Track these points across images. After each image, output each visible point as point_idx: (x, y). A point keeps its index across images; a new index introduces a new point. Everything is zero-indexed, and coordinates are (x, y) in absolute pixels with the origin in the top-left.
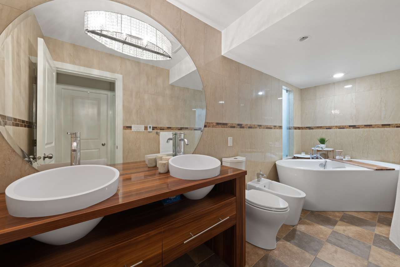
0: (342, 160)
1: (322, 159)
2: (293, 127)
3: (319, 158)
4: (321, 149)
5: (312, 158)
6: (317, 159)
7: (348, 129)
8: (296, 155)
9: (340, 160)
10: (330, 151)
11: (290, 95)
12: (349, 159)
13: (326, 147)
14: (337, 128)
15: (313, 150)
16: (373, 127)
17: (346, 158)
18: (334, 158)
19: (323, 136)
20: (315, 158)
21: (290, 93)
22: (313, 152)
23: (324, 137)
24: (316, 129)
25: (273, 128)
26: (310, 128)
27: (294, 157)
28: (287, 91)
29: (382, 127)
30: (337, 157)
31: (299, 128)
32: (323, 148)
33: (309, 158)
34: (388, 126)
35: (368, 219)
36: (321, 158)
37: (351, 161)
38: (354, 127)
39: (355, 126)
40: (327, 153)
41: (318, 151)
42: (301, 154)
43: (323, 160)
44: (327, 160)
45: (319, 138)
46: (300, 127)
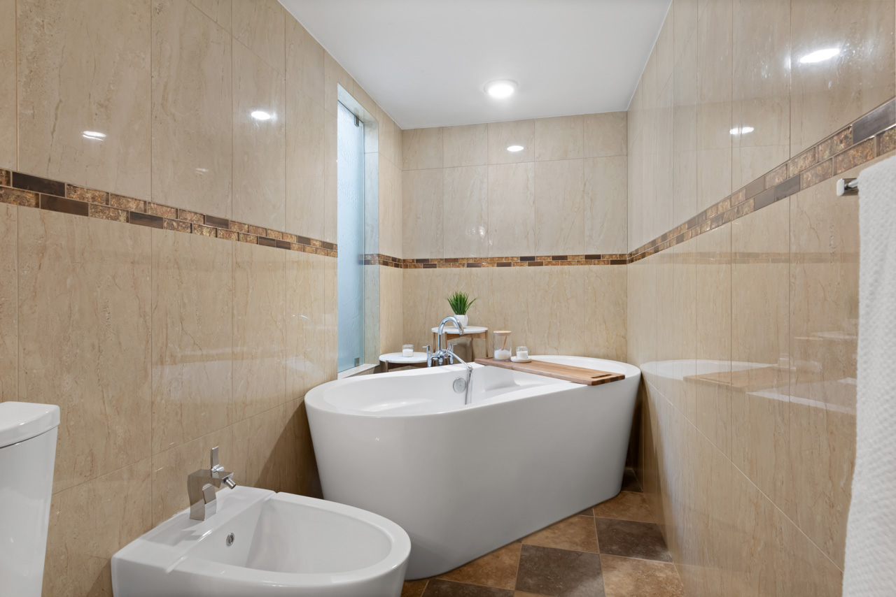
0: (509, 360)
1: (459, 362)
2: (379, 255)
3: (451, 359)
4: (456, 331)
5: (434, 364)
6: (447, 364)
7: (518, 268)
8: (386, 358)
9: (504, 361)
10: (478, 335)
11: (368, 139)
12: (524, 355)
13: (469, 324)
14: (493, 266)
15: (434, 333)
16: (570, 264)
17: (518, 353)
18: (488, 358)
19: (462, 290)
20: (441, 361)
21: (367, 130)
22: (434, 342)
23: (463, 293)
24: (443, 266)
25: (296, 246)
26: (426, 263)
27: (382, 363)
28: (358, 120)
29: (586, 263)
30: (498, 354)
31: (396, 263)
32: (464, 325)
33: (423, 365)
34: (596, 261)
35: (579, 549)
36: (456, 362)
37: (529, 362)
38: (531, 261)
39: (532, 258)
40: (471, 342)
41: (449, 336)
42: (401, 351)
43: (461, 368)
44: (473, 365)
45: (451, 296)
46: (399, 260)
